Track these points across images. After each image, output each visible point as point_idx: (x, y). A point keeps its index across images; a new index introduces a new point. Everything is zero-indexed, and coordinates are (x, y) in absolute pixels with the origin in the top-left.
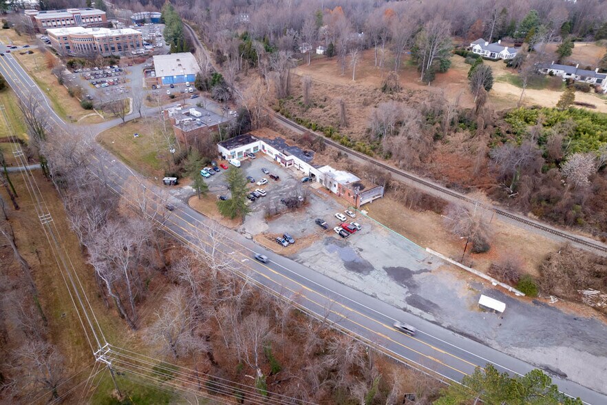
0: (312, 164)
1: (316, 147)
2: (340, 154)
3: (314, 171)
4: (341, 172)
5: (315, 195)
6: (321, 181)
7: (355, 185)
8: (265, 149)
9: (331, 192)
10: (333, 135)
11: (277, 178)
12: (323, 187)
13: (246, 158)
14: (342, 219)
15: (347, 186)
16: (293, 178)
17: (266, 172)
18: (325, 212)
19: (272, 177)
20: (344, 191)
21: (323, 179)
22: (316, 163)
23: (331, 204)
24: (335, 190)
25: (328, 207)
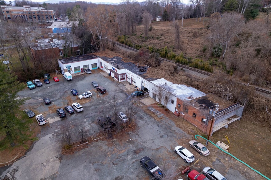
0: (144, 77)
1: (151, 62)
2: (175, 69)
3: (147, 84)
4: (180, 85)
5: (146, 113)
6: (155, 96)
7: (201, 101)
8: (103, 66)
9: (167, 110)
10: (169, 55)
11: (104, 92)
12: (156, 103)
13: (82, 73)
14: (187, 158)
15: (190, 102)
16: (123, 92)
17: (95, 85)
18: (159, 143)
19: (99, 90)
20: (186, 110)
21: (157, 94)
22: (149, 76)
23: (168, 128)
24: (172, 108)
25: (162, 133)
